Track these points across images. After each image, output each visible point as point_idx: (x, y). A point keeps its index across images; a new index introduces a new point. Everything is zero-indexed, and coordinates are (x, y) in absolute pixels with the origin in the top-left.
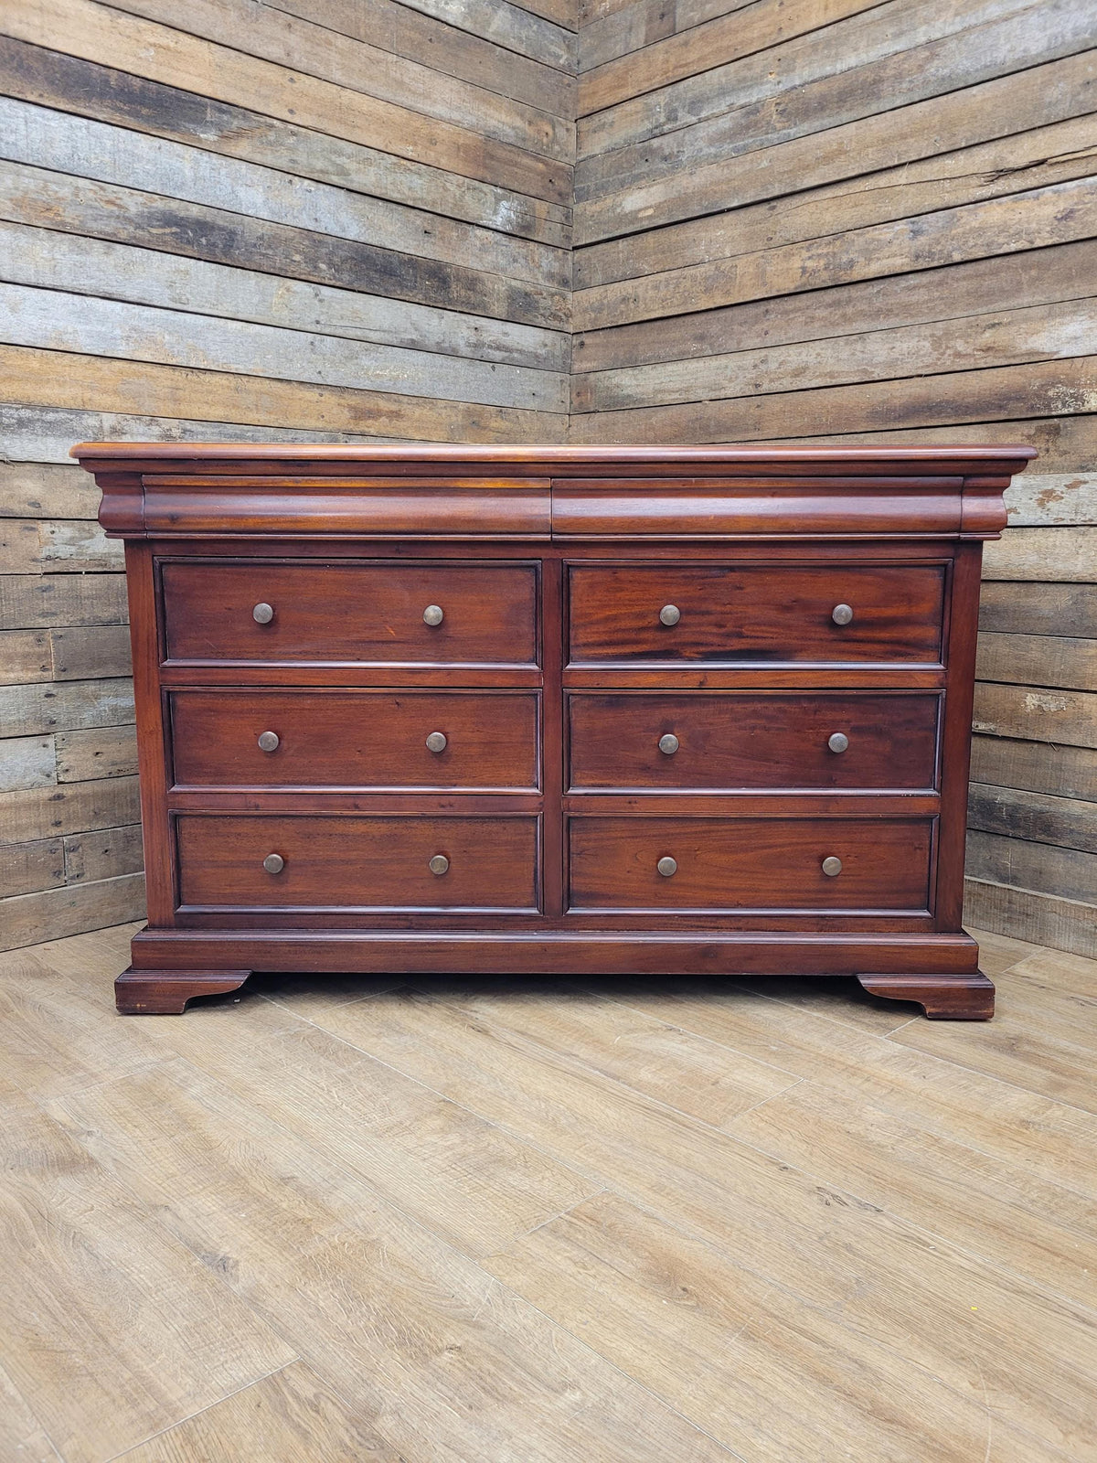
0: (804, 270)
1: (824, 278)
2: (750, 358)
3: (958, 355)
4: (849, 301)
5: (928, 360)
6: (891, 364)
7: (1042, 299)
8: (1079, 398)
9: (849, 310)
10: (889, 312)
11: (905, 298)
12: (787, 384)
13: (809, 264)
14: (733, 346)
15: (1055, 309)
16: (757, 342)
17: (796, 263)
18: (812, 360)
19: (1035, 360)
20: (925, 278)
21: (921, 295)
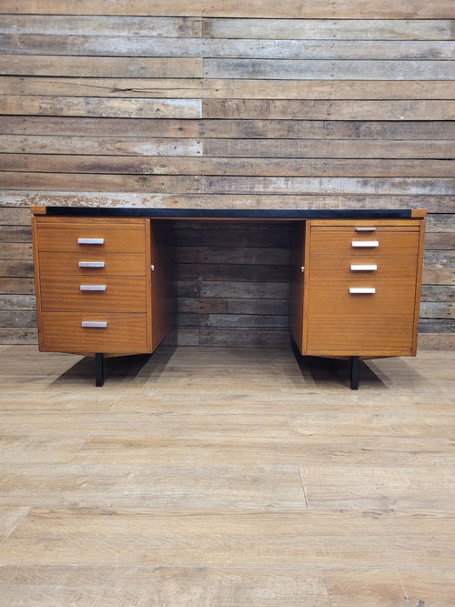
0: (41, 107)
1: (50, 112)
2: (18, 138)
3: (109, 150)
4: (62, 123)
5: (98, 150)
6: (83, 149)
7: (135, 135)
8: (151, 169)
9: (63, 126)
10: (80, 130)
11: (85, 126)
12: (37, 151)
13: (43, 105)
14: (9, 131)
15: (141, 140)
16: (21, 132)
17: (37, 104)
18: (48, 143)
19: (135, 155)
20: (93, 120)
21: (92, 126)
